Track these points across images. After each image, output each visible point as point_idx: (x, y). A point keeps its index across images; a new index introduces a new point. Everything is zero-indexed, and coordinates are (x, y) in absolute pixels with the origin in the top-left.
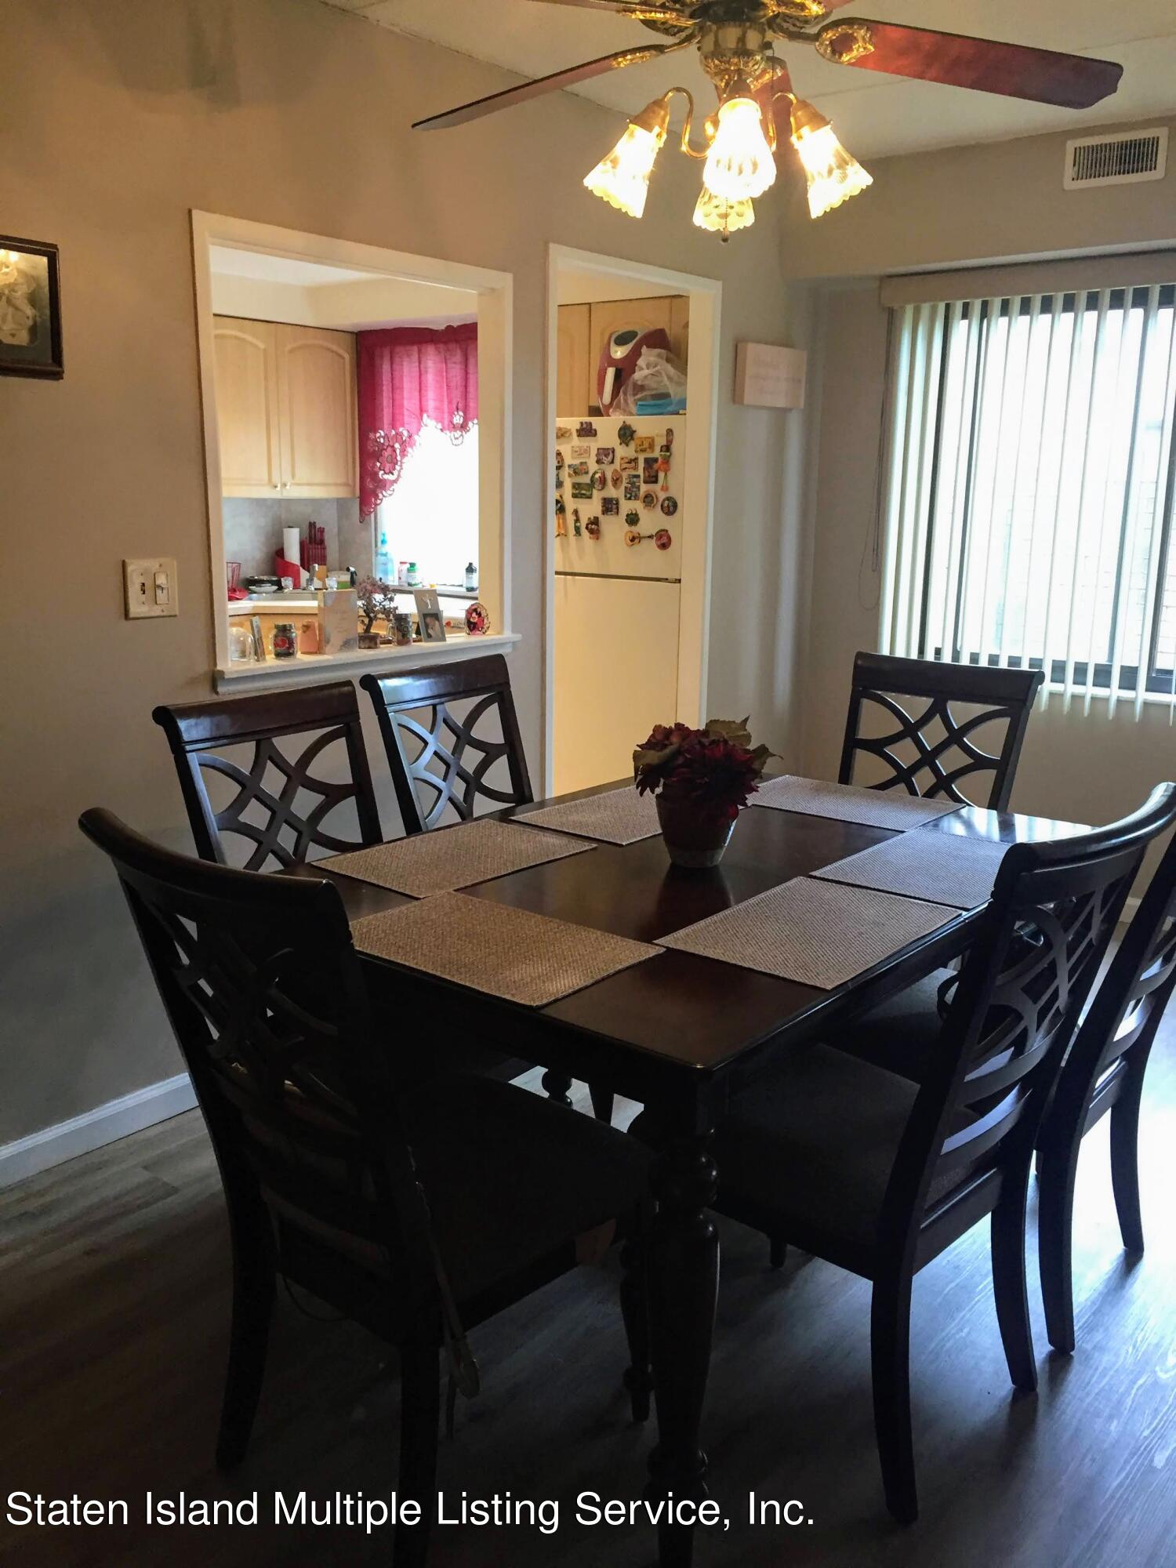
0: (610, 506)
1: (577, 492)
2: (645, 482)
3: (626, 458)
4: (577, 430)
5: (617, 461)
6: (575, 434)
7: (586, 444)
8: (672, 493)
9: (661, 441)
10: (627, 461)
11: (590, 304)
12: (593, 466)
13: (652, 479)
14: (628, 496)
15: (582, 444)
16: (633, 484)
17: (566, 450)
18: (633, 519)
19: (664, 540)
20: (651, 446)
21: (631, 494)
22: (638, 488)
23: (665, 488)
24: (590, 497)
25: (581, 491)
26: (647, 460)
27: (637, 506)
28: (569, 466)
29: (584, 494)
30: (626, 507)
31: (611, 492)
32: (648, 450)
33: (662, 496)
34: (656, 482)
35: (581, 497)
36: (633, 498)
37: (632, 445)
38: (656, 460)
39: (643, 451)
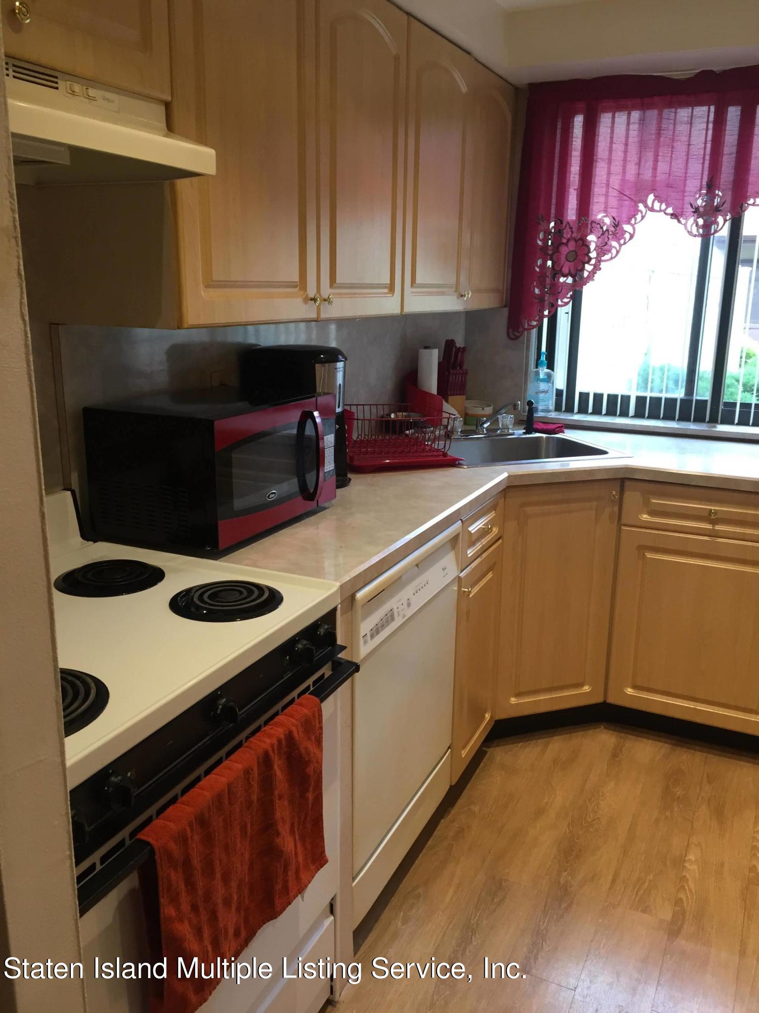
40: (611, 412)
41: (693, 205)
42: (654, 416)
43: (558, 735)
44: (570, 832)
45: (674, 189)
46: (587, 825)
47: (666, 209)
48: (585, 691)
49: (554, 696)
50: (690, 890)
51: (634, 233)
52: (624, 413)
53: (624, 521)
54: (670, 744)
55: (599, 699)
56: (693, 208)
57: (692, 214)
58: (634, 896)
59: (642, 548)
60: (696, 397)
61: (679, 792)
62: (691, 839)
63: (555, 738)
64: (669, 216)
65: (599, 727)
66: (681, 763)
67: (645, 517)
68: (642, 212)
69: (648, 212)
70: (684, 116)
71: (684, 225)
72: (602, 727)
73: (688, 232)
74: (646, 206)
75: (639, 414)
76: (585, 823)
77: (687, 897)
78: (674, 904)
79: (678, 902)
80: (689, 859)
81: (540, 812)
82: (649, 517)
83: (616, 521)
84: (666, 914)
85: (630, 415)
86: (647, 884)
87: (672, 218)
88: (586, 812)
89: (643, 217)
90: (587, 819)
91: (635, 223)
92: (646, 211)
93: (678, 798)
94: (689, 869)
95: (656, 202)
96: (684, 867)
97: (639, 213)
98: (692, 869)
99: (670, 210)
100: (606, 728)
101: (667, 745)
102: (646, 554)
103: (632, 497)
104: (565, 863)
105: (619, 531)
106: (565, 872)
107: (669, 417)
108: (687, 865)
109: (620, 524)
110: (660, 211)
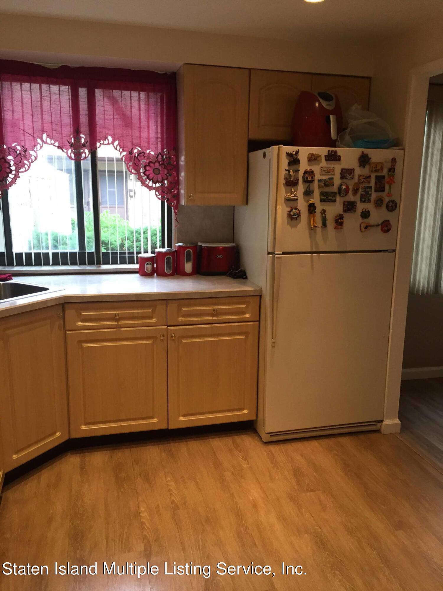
0: (350, 207)
1: (325, 198)
2: (376, 191)
3: (364, 175)
4: (325, 156)
5: (356, 178)
6: (323, 159)
7: (332, 166)
8: (393, 198)
9: (389, 165)
10: (364, 177)
11: (250, 69)
12: (337, 181)
13: (380, 189)
14: (363, 200)
15: (329, 166)
16: (367, 192)
17: (316, 169)
18: (365, 215)
19: (386, 227)
20: (382, 169)
21: (365, 198)
22: (371, 194)
23: (389, 195)
24: (334, 201)
25: (327, 198)
26: (377, 177)
27: (370, 207)
28: (319, 181)
29: (330, 199)
30: (361, 207)
31: (351, 197)
32: (380, 171)
33: (387, 200)
34: (383, 191)
35: (329, 201)
36: (366, 201)
37: (367, 167)
38: (384, 177)
39: (376, 171)
40: (38, 264)
41: (70, 142)
42: (65, 263)
43: (45, 469)
44: (72, 524)
45: (57, 132)
46: (81, 516)
47: (54, 143)
48: (58, 436)
49: (40, 445)
50: (148, 527)
51: (37, 156)
52: (47, 264)
53: (67, 328)
54: (109, 450)
55: (66, 438)
56: (69, 143)
57: (70, 147)
58: (121, 546)
59: (81, 342)
60: (87, 251)
61: (123, 475)
62: (139, 499)
63: (44, 471)
64: (57, 147)
65: (68, 455)
66: (119, 458)
67: (80, 324)
68: (40, 144)
69: (44, 144)
70: (56, 90)
71: (66, 153)
72: (69, 454)
73: (69, 157)
74: (43, 141)
75: (56, 263)
76: (79, 515)
77: (148, 532)
78: (142, 540)
79: (145, 537)
80: (142, 511)
81: (50, 520)
82: (82, 323)
83: (63, 329)
84: (141, 547)
85: (50, 264)
86: (125, 535)
87: (58, 149)
88: (77, 509)
89: (41, 147)
90: (80, 512)
91: (37, 151)
92: (43, 143)
93: (124, 479)
94: (143, 517)
95: (48, 139)
96: (140, 516)
97: (38, 144)
98: (145, 515)
99: (57, 144)
100: (71, 454)
101: (109, 451)
102: (83, 345)
103: (70, 313)
104: (77, 545)
105: (65, 334)
106: (78, 550)
107: (73, 263)
108: (141, 515)
109: (65, 331)
110: (51, 144)
